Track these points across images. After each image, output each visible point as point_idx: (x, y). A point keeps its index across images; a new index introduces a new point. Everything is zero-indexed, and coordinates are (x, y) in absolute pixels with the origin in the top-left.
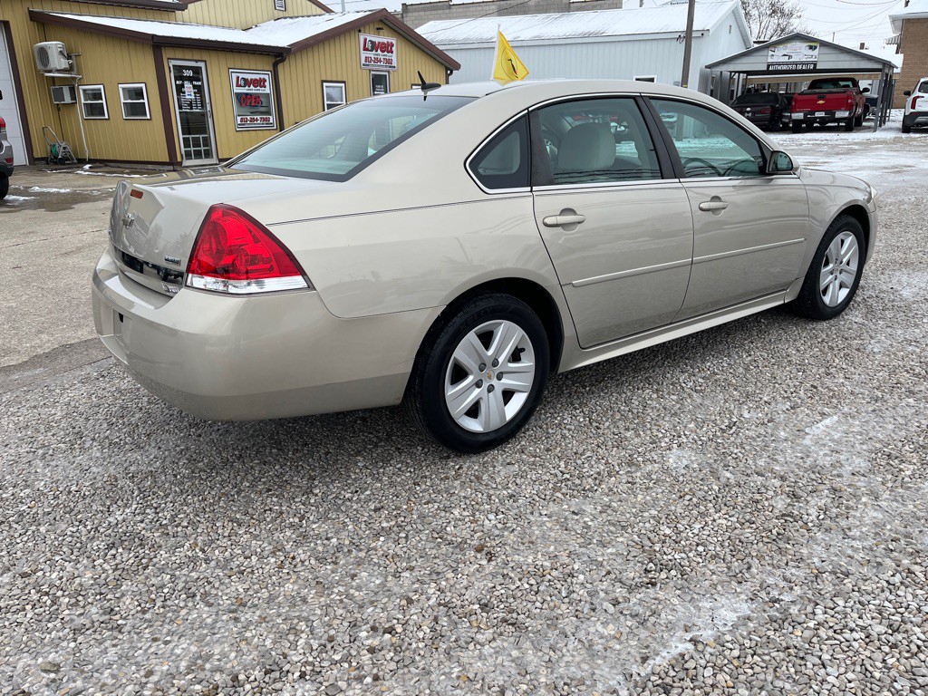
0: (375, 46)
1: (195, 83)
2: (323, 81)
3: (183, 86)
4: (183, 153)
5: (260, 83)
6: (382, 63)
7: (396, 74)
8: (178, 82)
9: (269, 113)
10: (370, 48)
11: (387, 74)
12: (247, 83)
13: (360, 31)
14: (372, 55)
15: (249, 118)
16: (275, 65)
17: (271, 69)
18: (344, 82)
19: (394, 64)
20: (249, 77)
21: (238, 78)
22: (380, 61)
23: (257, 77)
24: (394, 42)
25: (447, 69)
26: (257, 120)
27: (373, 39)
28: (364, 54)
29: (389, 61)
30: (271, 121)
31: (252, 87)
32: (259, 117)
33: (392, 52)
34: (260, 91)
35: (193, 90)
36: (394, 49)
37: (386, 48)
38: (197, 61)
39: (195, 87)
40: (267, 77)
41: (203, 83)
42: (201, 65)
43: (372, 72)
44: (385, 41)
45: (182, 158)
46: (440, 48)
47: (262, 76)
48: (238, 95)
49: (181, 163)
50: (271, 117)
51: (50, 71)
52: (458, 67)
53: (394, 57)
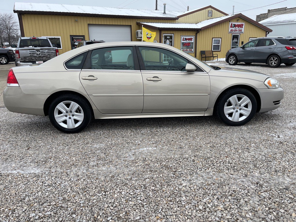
0: (235, 26)
1: (170, 40)
2: (213, 38)
3: (166, 41)
4: (163, 59)
5: (191, 39)
6: (237, 31)
7: (243, 34)
8: (165, 40)
9: (192, 48)
10: (233, 26)
11: (239, 35)
12: (186, 39)
13: (230, 21)
14: (234, 29)
15: (185, 49)
16: (196, 34)
17: (195, 35)
18: (221, 38)
19: (243, 31)
20: (187, 38)
21: (183, 38)
22: (237, 30)
23: (190, 38)
24: (244, 24)
25: (266, 32)
26: (188, 50)
27: (235, 24)
28: (230, 29)
29: (241, 30)
30: (193, 50)
31: (188, 40)
32: (188, 49)
33: (242, 27)
34: (190, 41)
35: (169, 42)
36: (243, 26)
37: (239, 26)
38: (171, 34)
39: (170, 41)
40: (193, 38)
41: (172, 40)
42: (173, 35)
43: (233, 34)
44: (240, 24)
45: (163, 61)
46: (264, 25)
47: (191, 37)
48: (183, 43)
49: (162, 62)
50: (193, 49)
51: (138, 38)
52: (271, 31)
53: (243, 29)
